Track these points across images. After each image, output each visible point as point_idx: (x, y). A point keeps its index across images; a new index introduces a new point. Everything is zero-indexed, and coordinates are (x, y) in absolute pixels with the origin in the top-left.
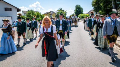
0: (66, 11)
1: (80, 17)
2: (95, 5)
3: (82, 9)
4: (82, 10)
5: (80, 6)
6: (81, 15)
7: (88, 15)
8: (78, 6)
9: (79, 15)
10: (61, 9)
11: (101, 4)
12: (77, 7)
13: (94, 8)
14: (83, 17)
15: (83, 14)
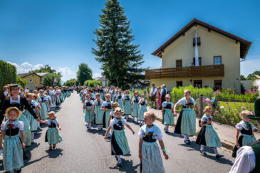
1: (87, 85)
3: (91, 72)
5: (86, 65)
6: (90, 82)
7: (99, 82)
8: (84, 65)
9: (86, 82)
12: (82, 67)
14: (92, 85)
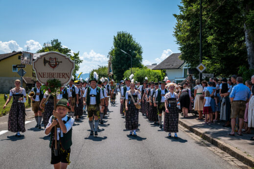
0: (76, 55)
2: (188, 38)
3: (139, 50)
4: (140, 52)
7: (159, 72)
8: (124, 35)
10: (57, 46)
11: (210, 38)
12: (119, 40)
13: (181, 49)
15: (141, 67)
